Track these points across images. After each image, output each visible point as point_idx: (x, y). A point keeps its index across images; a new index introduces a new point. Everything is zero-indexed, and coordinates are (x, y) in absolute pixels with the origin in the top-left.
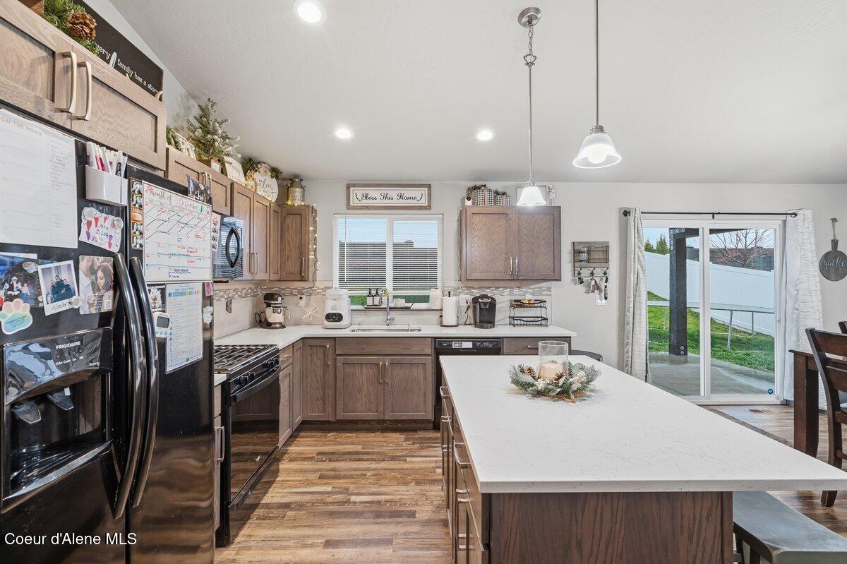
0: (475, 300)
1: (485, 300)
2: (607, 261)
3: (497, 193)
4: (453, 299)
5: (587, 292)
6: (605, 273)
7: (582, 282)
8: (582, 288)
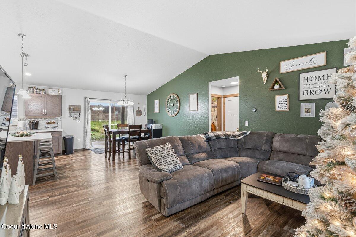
0: (30, 122)
1: (33, 122)
2: (80, 111)
3: (40, 90)
4: (22, 122)
5: (74, 119)
6: (79, 114)
7: (71, 117)
8: (72, 118)
